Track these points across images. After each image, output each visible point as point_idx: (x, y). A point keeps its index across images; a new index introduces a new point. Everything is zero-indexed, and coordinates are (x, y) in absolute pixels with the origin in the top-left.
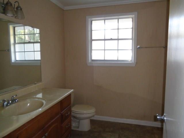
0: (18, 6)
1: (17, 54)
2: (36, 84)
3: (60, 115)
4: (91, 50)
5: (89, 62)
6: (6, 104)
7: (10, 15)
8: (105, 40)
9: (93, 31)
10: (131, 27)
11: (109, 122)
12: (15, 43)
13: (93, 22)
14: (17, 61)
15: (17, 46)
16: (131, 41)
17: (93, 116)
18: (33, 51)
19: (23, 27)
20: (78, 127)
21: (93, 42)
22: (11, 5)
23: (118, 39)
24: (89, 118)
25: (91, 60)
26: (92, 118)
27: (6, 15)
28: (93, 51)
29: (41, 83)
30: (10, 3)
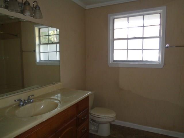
0: (36, 6)
1: (42, 54)
2: (54, 84)
3: (75, 118)
4: (113, 50)
5: (111, 62)
6: (22, 104)
7: (28, 14)
8: (128, 39)
9: (115, 30)
10: (159, 24)
11: (132, 128)
12: (40, 44)
13: (115, 20)
14: (41, 61)
15: (42, 46)
16: (158, 39)
17: (114, 121)
18: (56, 51)
19: (47, 28)
20: (97, 132)
21: (115, 41)
22: (29, 4)
23: (143, 38)
24: (109, 123)
25: (112, 61)
26: (113, 123)
27: (24, 15)
28: (114, 51)
29: (59, 84)
30: (28, 2)
